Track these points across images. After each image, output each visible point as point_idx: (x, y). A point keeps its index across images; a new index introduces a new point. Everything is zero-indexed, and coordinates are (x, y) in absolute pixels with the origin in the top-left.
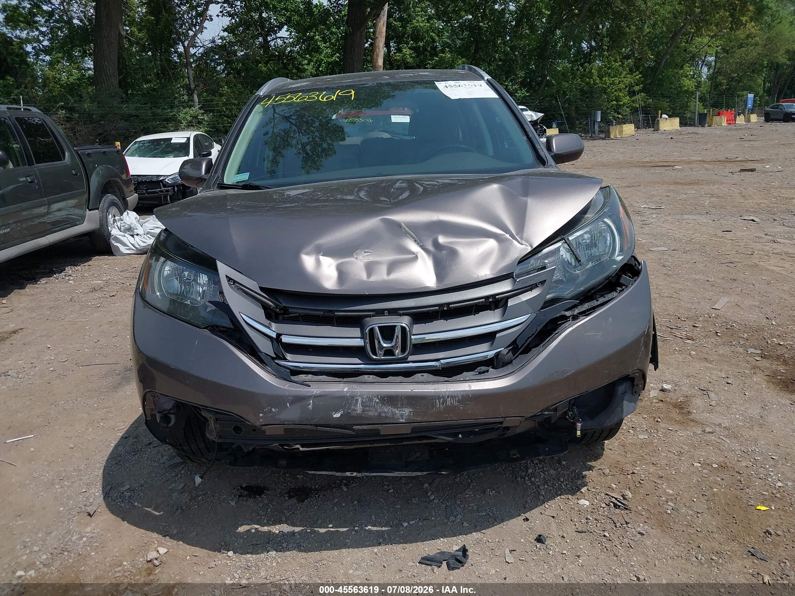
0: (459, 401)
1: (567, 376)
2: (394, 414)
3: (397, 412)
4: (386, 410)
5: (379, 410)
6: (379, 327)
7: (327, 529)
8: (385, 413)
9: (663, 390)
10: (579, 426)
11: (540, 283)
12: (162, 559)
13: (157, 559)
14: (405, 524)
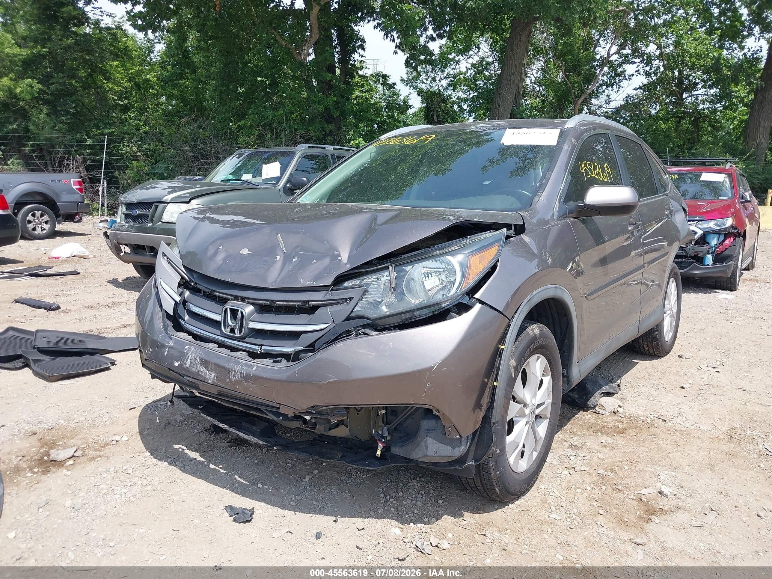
0: (243, 378)
1: (329, 382)
2: (205, 374)
3: (208, 374)
4: (202, 370)
5: (198, 369)
6: (230, 309)
7: (215, 467)
8: (201, 372)
9: (660, 493)
10: (380, 446)
11: (346, 299)
12: (120, 442)
13: (117, 441)
14: (260, 486)
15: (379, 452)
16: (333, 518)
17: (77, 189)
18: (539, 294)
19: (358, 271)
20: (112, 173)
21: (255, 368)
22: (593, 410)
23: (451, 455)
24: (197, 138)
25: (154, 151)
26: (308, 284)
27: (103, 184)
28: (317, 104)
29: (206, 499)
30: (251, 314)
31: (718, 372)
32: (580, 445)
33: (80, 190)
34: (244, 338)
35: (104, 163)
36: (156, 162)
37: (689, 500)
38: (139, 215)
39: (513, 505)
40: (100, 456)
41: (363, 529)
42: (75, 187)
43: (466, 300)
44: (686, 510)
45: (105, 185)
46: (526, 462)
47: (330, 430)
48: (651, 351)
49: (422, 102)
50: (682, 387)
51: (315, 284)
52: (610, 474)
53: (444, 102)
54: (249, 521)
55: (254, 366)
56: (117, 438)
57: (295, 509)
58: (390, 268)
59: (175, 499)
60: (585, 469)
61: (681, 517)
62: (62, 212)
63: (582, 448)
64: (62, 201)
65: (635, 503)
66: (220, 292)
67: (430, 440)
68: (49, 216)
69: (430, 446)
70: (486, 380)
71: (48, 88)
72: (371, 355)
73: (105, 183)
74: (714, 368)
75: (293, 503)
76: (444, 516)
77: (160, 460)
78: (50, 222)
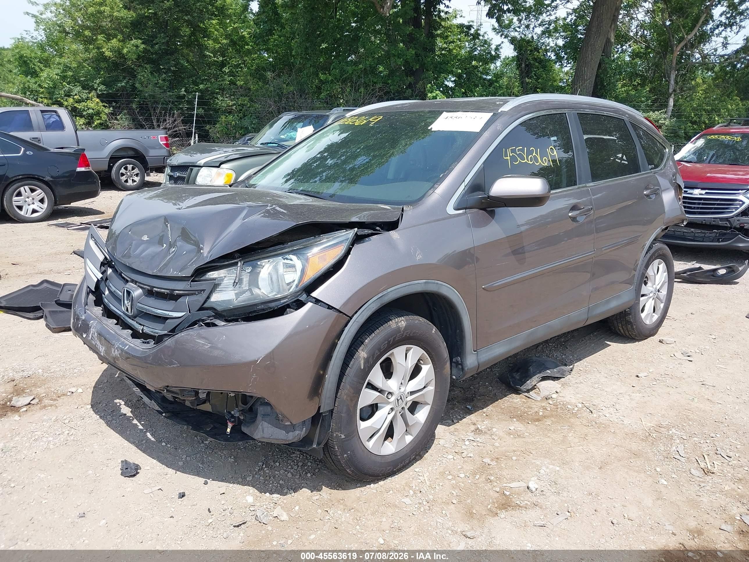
1: (173, 367)
2: (99, 347)
3: (101, 347)
5: (96, 342)
6: (126, 290)
7: (137, 422)
8: (97, 345)
9: (528, 488)
10: (230, 425)
11: (201, 290)
12: (74, 394)
13: (72, 393)
14: (164, 444)
15: (229, 430)
16: (203, 480)
17: (164, 144)
18: (397, 290)
19: (213, 264)
20: (203, 127)
21: (127, 347)
22: (526, 394)
23: (285, 438)
24: (282, 93)
25: (243, 105)
26: (175, 274)
27: (195, 137)
28: (396, 58)
29: (111, 452)
30: (139, 297)
31: (691, 361)
32: (486, 430)
33: (167, 145)
34: (135, 317)
35: (195, 119)
36: (244, 116)
37: (553, 498)
38: (179, 177)
39: (376, 485)
40: (51, 406)
41: (224, 493)
42: (161, 143)
43: (303, 297)
44: (541, 508)
45: (197, 138)
46: (395, 445)
47: (198, 405)
48: (628, 335)
49: (515, 49)
50: (637, 376)
51: (180, 274)
52: (494, 463)
53: (537, 49)
54: (134, 475)
55: (128, 345)
56: (73, 390)
57: (177, 469)
58: (239, 264)
59: (86, 450)
60: (472, 455)
61: (533, 515)
62: (150, 165)
63: (485, 433)
64: (150, 155)
65: (497, 495)
66: (126, 274)
67: (265, 424)
68: (139, 170)
69: (266, 430)
70: (322, 372)
71: (152, 47)
72: (207, 345)
73: (197, 136)
74: (689, 356)
75: (181, 463)
76: (303, 489)
77: (96, 413)
78: (139, 175)
